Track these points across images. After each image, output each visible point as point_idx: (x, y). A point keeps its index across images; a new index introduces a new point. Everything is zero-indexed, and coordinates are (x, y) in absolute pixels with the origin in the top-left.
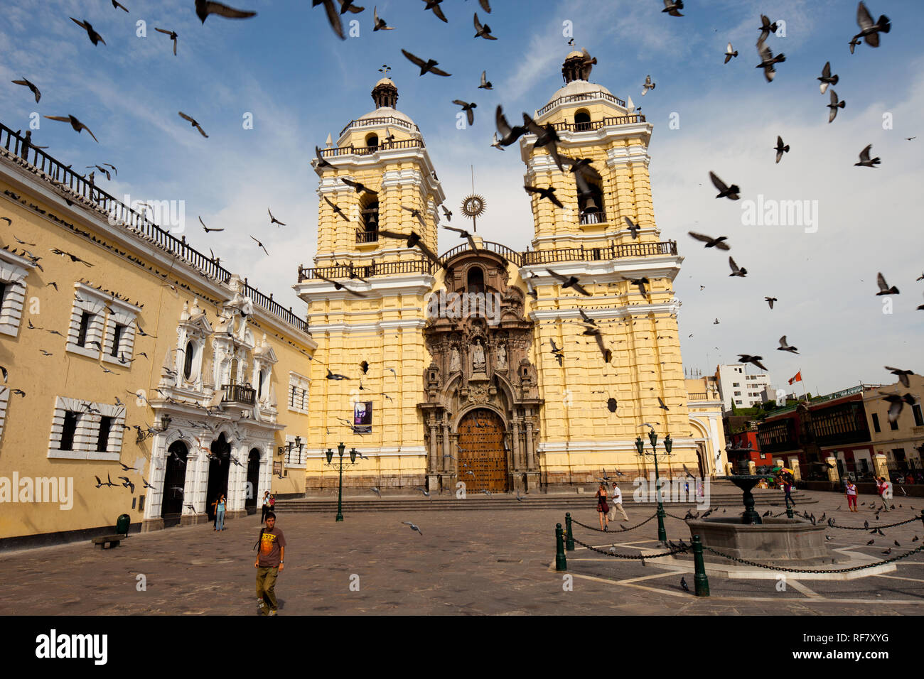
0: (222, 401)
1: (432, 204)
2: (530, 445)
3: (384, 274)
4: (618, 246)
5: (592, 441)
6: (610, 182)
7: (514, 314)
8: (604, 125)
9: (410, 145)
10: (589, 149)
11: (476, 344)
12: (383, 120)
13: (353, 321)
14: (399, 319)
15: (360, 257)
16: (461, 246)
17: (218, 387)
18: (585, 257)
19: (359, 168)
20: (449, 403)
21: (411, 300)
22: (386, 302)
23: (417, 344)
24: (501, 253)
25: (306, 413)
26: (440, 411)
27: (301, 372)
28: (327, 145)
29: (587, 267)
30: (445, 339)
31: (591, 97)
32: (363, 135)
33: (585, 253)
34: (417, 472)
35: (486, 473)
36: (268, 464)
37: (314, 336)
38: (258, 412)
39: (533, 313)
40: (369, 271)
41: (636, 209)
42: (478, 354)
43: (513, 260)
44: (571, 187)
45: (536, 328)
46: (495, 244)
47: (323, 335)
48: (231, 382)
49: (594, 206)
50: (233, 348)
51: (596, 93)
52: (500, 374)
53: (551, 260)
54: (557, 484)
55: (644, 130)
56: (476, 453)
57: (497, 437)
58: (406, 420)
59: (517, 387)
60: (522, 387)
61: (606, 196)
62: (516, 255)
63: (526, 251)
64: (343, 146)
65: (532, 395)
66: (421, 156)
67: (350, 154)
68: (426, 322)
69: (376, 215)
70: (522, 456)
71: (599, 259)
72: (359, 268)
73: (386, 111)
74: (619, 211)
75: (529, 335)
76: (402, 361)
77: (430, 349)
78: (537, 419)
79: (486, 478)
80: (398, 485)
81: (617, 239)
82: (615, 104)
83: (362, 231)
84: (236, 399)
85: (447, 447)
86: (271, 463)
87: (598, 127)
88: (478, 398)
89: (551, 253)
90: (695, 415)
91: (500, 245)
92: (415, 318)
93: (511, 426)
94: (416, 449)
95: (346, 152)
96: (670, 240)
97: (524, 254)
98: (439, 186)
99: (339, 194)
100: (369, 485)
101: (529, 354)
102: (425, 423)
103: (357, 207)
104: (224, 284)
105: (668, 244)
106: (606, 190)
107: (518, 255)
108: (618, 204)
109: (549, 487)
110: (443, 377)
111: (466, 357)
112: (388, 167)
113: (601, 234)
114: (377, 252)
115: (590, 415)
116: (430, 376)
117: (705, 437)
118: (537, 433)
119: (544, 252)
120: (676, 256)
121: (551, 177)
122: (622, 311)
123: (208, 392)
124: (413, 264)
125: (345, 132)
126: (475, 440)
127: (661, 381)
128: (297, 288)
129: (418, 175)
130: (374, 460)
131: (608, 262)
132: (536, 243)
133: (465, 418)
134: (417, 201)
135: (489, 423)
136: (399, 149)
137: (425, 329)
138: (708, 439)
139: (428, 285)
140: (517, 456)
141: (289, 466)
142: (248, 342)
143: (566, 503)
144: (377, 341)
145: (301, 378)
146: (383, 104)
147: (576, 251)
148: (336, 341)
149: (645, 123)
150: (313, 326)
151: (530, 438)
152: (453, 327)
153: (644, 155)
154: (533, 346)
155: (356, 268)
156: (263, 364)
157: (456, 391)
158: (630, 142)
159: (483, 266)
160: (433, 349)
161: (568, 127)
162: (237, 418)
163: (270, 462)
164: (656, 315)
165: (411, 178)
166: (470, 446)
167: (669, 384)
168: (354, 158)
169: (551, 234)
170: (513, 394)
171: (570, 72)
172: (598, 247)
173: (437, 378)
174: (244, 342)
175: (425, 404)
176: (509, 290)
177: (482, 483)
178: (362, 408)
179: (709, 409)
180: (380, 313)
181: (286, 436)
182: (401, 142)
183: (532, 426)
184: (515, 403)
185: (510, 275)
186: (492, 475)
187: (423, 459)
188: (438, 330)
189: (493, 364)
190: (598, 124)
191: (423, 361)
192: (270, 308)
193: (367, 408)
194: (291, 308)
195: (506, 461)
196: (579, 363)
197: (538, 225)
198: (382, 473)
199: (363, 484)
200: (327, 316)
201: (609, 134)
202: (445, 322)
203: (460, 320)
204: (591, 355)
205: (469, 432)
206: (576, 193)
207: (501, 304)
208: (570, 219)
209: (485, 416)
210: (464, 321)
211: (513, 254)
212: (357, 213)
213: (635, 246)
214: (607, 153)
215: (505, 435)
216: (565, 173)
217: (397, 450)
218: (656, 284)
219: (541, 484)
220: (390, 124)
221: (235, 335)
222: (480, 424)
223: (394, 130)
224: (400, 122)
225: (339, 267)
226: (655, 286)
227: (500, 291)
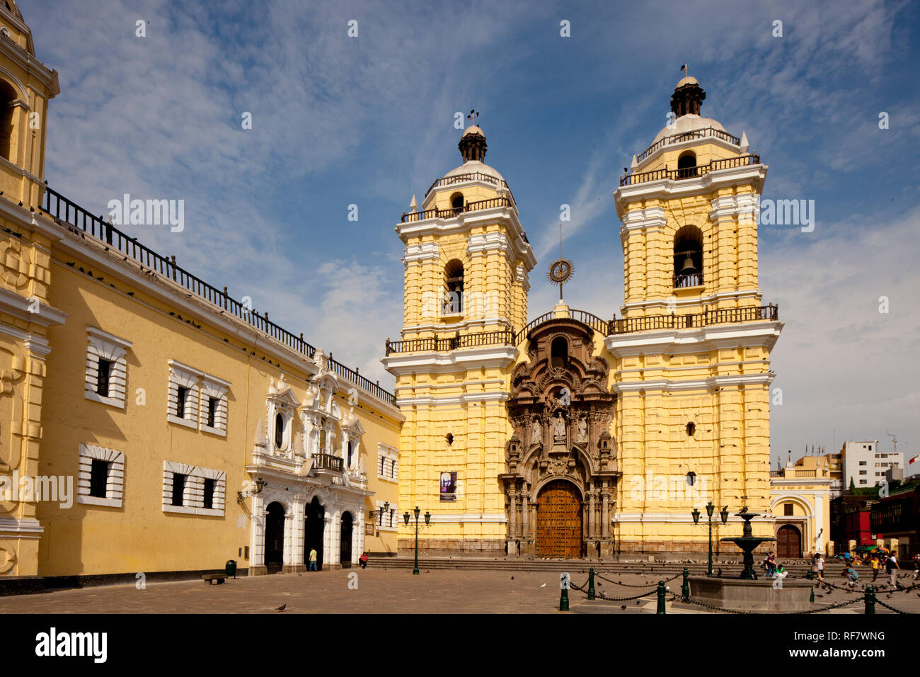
0: (313, 468)
1: (522, 270)
2: (606, 515)
3: (468, 346)
4: (712, 312)
5: (665, 513)
6: (711, 239)
7: (597, 387)
8: (711, 169)
9: (496, 205)
10: (691, 199)
11: (557, 417)
12: (468, 176)
13: (439, 394)
14: (483, 392)
15: (445, 329)
16: (546, 315)
17: (308, 456)
18: (676, 325)
19: (444, 233)
20: (529, 474)
21: (495, 373)
22: (470, 375)
23: (499, 417)
24: (588, 321)
25: (396, 481)
26: (519, 482)
27: (389, 443)
28: (412, 208)
29: (677, 336)
30: (527, 412)
31: (699, 135)
32: (448, 195)
33: (675, 320)
34: (497, 537)
35: (563, 540)
36: (360, 526)
37: (402, 408)
38: (348, 479)
39: (617, 385)
40: (454, 343)
41: (738, 269)
42: (558, 426)
43: (599, 329)
44: (668, 245)
45: (619, 401)
46: (582, 312)
47: (411, 408)
48: (321, 452)
49: (692, 267)
50: (320, 420)
51: (705, 130)
52: (579, 447)
53: (639, 328)
54: (629, 552)
55: (756, 174)
56: (554, 522)
57: (575, 508)
58: (488, 489)
59: (596, 459)
60: (601, 459)
61: (706, 255)
62: (603, 324)
63: (612, 320)
64: (427, 209)
65: (612, 467)
66: (507, 216)
67: (434, 218)
68: (510, 395)
69: (461, 283)
70: (597, 526)
71: (691, 326)
72: (443, 340)
73: (473, 166)
74: (718, 271)
75: (612, 408)
76: (485, 433)
77: (513, 421)
78: (614, 491)
79: (563, 544)
80: (479, 548)
81: (712, 304)
82: (728, 143)
84: (325, 466)
85: (525, 515)
86: (363, 525)
87: (704, 172)
88: (557, 470)
89: (639, 321)
90: (801, 492)
91: (586, 313)
92: (498, 390)
93: (588, 498)
94: (497, 517)
95: (430, 216)
96: (770, 304)
97: (611, 322)
98: (529, 250)
99: (424, 262)
100: (454, 547)
101: (610, 427)
102: (506, 493)
103: (442, 276)
104: (308, 359)
105: (768, 309)
106: (706, 248)
107: (605, 324)
108: (718, 264)
109: (621, 554)
110: (524, 449)
111: (546, 430)
112: (473, 231)
113: (696, 298)
114: (462, 323)
116: (512, 448)
117: (808, 515)
118: (613, 504)
119: (632, 320)
120: (776, 321)
121: (645, 235)
122: (710, 382)
123: (298, 460)
124: (496, 335)
125: (430, 193)
126: (553, 509)
127: (744, 456)
128: (385, 362)
129: (504, 238)
130: (459, 526)
131: (699, 330)
132: (625, 311)
133: (545, 488)
134: (503, 267)
135: (568, 494)
136: (485, 210)
137: (507, 402)
138: (811, 517)
139: (512, 357)
140: (592, 525)
141: (380, 528)
142: (335, 414)
143: (630, 568)
144: (461, 413)
145: (389, 449)
146: (470, 157)
147: (665, 318)
148: (422, 414)
149: (758, 165)
150: (400, 400)
151: (605, 509)
152: (536, 399)
153: (752, 205)
154: (615, 419)
155: (440, 341)
156: (351, 435)
157: (536, 463)
158: (739, 189)
159: (568, 336)
160: (515, 421)
161: (669, 174)
162: (328, 484)
163: (362, 523)
164: (747, 387)
165: (497, 242)
166: (548, 515)
168: (439, 223)
169: (641, 300)
170: (591, 465)
171: (680, 106)
172: (692, 313)
173: (518, 450)
174: (331, 414)
175: (505, 475)
176: (593, 361)
177: (558, 549)
178: (447, 477)
179: (816, 487)
180: (464, 387)
181: (377, 501)
182: (486, 201)
183: (609, 497)
184: (592, 475)
185: (595, 346)
186: (569, 541)
187: (504, 526)
188: (520, 403)
189: (574, 437)
190: (704, 168)
191: (506, 433)
192: (356, 382)
193: (452, 478)
194: (378, 382)
195: (582, 529)
196: (661, 437)
197: (628, 291)
198: (467, 537)
199: (448, 547)
200: (414, 390)
201: (715, 180)
202: (527, 394)
203: (542, 392)
204: (673, 428)
205: (548, 502)
206: (672, 252)
207: (584, 376)
208: (663, 283)
209: (564, 487)
210: (546, 393)
211: (599, 323)
212: (442, 282)
213: (731, 310)
214: (711, 204)
215: (582, 506)
216: (662, 230)
217: (479, 517)
218: (750, 352)
219: (614, 552)
220: (476, 181)
221: (322, 408)
222: (558, 495)
223: (480, 188)
224: (486, 177)
225: (424, 340)
226: (748, 355)
227: (584, 362)
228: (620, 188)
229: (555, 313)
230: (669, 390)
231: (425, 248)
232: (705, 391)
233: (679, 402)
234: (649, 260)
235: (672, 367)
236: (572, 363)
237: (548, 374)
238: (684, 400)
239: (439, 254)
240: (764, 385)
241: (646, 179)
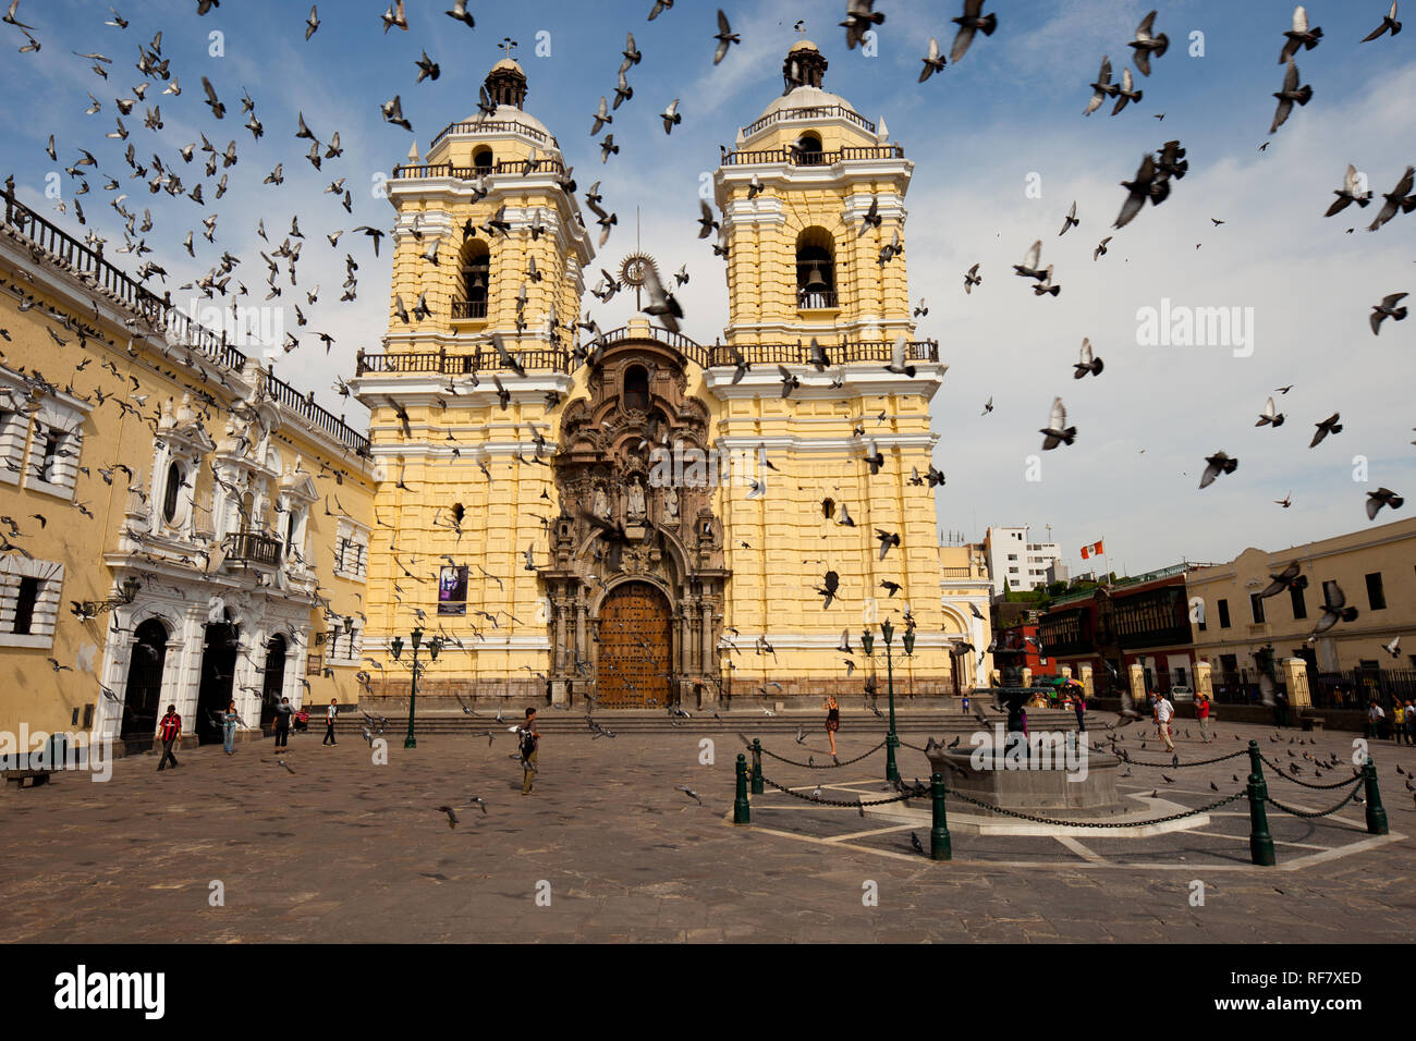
0: (227, 558)
1: (574, 264)
2: (708, 638)
3: (494, 369)
4: (852, 344)
5: (798, 634)
6: (845, 247)
8: (842, 158)
9: (544, 169)
10: (817, 193)
11: (633, 483)
12: (501, 125)
13: (442, 441)
14: (516, 441)
15: (457, 340)
16: (616, 331)
17: (219, 537)
18: (803, 359)
19: (459, 200)
20: (588, 572)
21: (534, 412)
22: (496, 413)
23: (543, 481)
24: (677, 345)
25: (363, 580)
26: (573, 584)
27: (356, 517)
28: (411, 159)
29: (805, 374)
30: (585, 474)
31: (824, 113)
32: (469, 147)
33: (803, 351)
34: (534, 675)
35: (640, 679)
36: (299, 658)
37: (378, 461)
38: (285, 577)
39: (722, 440)
40: (472, 363)
41: (883, 290)
42: (634, 498)
43: (694, 358)
44: (787, 251)
46: (669, 331)
47: (394, 461)
48: (242, 529)
49: (821, 281)
50: (246, 475)
51: (832, 107)
52: (668, 530)
53: (753, 360)
54: (744, 696)
55: (901, 170)
56: (625, 648)
57: (659, 626)
58: (521, 595)
59: (691, 550)
60: (700, 550)
61: (839, 268)
62: (700, 350)
63: (714, 345)
64: (435, 162)
65: (715, 562)
66: (558, 187)
67: (446, 177)
68: (559, 447)
69: (485, 275)
70: (695, 654)
72: (454, 358)
73: (505, 112)
74: (857, 291)
76: (517, 505)
77: (563, 488)
78: (720, 600)
79: (639, 686)
80: (504, 694)
81: (851, 334)
82: (860, 127)
83: (463, 300)
84: (248, 555)
85: (581, 638)
86: (305, 657)
87: (833, 161)
88: (632, 566)
89: (752, 349)
90: (951, 599)
91: (676, 334)
93: (681, 609)
94: (535, 641)
95: (440, 172)
96: (929, 339)
97: (712, 349)
98: (586, 236)
99: (426, 238)
100: (459, 693)
101: (712, 502)
102: (550, 600)
103: (455, 261)
104: (233, 373)
105: (926, 346)
106: (839, 258)
107: (703, 351)
108: (856, 280)
109: (733, 701)
110: (580, 532)
112: (506, 201)
113: (827, 324)
114: (484, 333)
115: (798, 594)
116: (559, 529)
117: (964, 632)
118: (719, 621)
119: (743, 347)
120: (937, 363)
121: (758, 233)
122: (853, 442)
123: (202, 543)
124: (540, 355)
125: (440, 140)
126: (625, 628)
127: (905, 549)
128: (354, 384)
129: (554, 216)
130: (472, 656)
131: (836, 368)
132: (730, 334)
133: (613, 594)
134: (551, 258)
135: (648, 603)
137: (556, 458)
138: (967, 635)
139: (563, 389)
140: (687, 654)
141: (333, 662)
142: (271, 466)
143: (756, 725)
144: (479, 473)
145: (356, 526)
146: (503, 100)
148: (414, 471)
149: (902, 160)
150: (377, 446)
151: (707, 628)
152: (599, 455)
153: (897, 209)
154: (719, 490)
155: (449, 358)
156: (295, 502)
158: (879, 187)
159: (649, 364)
160: (566, 488)
161: (788, 157)
162: (251, 586)
163: (303, 655)
164: (903, 451)
166: (617, 637)
167: (915, 553)
168: (452, 184)
169: (754, 321)
170: (685, 560)
172: (824, 344)
173: (571, 533)
174: (265, 467)
175: (550, 572)
176: (686, 403)
177: (632, 693)
178: (449, 575)
179: (973, 592)
180: (485, 430)
183: (712, 609)
184: (688, 574)
185: (689, 381)
186: (649, 680)
187: (545, 655)
188: (576, 459)
190: (833, 155)
191: (551, 506)
192: (309, 415)
193: (459, 576)
194: (343, 416)
195: (670, 661)
196: (786, 518)
197: (735, 306)
198: (482, 675)
199: (455, 693)
200: (400, 432)
201: (848, 172)
202: (587, 447)
203: (610, 445)
204: (804, 507)
205: (617, 616)
206: (794, 260)
207: (673, 424)
208: (783, 299)
209: (642, 593)
210: (616, 448)
211: (694, 349)
212: (455, 271)
213: (878, 345)
214: (844, 202)
215: (670, 623)
216: (780, 229)
217: (505, 641)
218: (905, 404)
219: (721, 696)
220: (512, 132)
221: (250, 455)
222: (633, 605)
223: (518, 144)
224: (528, 130)
225: (423, 355)
226: (903, 406)
227: (673, 404)
228: (722, 167)
229: (629, 330)
230: (796, 451)
231: (429, 219)
232: (846, 454)
233: (811, 469)
234: (763, 267)
235: (799, 418)
236: (657, 404)
237: (619, 419)
238: (818, 465)
239: (452, 229)
240: (926, 449)
241: (757, 160)
